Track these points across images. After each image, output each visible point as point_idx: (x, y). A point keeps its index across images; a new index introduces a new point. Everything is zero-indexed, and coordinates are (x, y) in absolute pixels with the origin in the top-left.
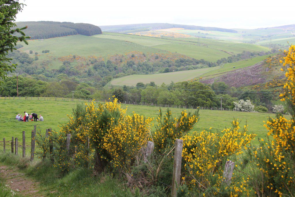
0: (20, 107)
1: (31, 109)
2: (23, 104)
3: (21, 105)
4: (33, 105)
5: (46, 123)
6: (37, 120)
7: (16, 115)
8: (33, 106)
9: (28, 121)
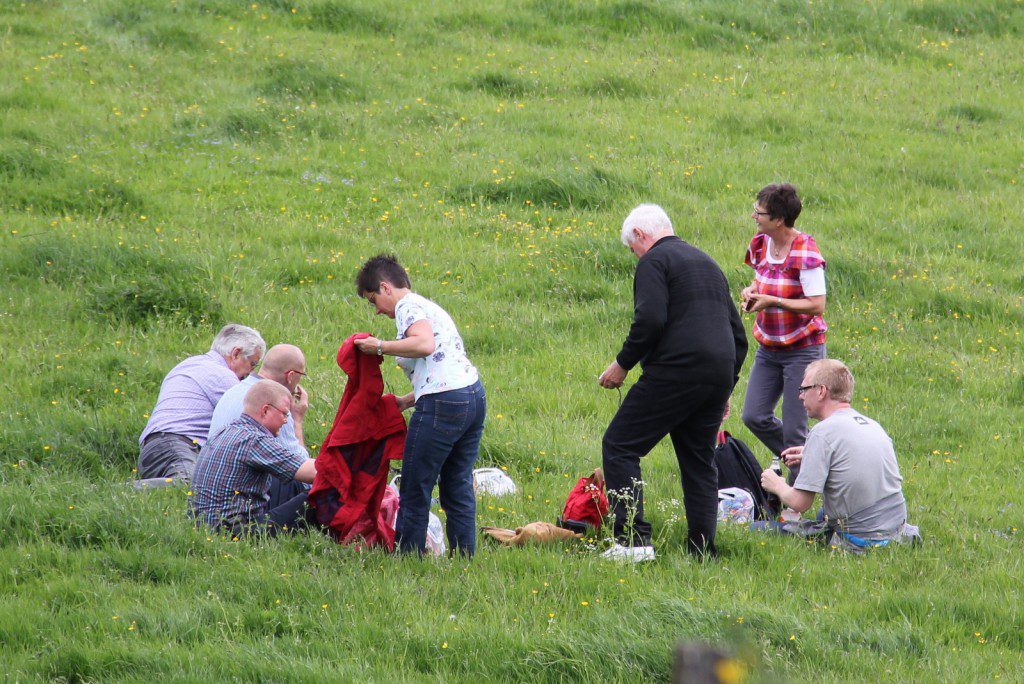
0: (238, 126)
1: (552, 196)
2: (336, 52)
3: (281, 79)
4: (612, 87)
5: (969, 617)
6: (734, 504)
7: (121, 342)
8: (611, 116)
9: (460, 535)
